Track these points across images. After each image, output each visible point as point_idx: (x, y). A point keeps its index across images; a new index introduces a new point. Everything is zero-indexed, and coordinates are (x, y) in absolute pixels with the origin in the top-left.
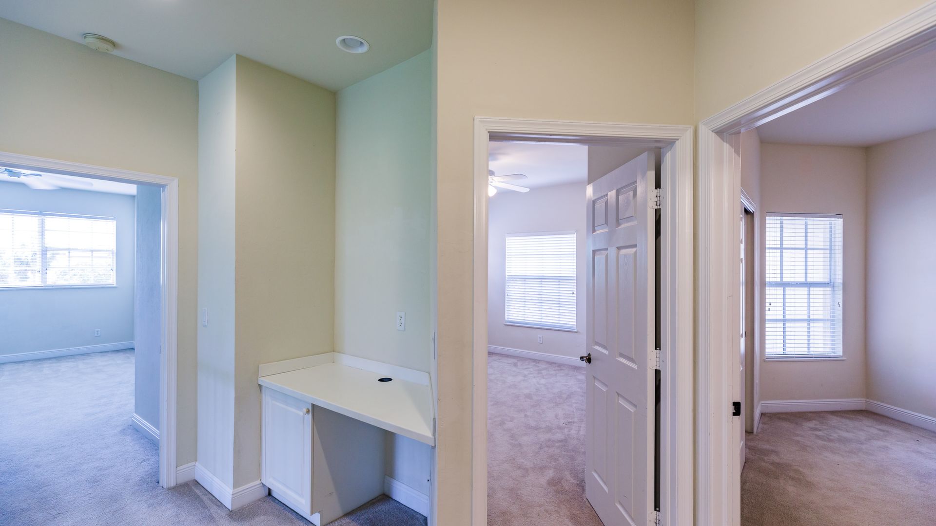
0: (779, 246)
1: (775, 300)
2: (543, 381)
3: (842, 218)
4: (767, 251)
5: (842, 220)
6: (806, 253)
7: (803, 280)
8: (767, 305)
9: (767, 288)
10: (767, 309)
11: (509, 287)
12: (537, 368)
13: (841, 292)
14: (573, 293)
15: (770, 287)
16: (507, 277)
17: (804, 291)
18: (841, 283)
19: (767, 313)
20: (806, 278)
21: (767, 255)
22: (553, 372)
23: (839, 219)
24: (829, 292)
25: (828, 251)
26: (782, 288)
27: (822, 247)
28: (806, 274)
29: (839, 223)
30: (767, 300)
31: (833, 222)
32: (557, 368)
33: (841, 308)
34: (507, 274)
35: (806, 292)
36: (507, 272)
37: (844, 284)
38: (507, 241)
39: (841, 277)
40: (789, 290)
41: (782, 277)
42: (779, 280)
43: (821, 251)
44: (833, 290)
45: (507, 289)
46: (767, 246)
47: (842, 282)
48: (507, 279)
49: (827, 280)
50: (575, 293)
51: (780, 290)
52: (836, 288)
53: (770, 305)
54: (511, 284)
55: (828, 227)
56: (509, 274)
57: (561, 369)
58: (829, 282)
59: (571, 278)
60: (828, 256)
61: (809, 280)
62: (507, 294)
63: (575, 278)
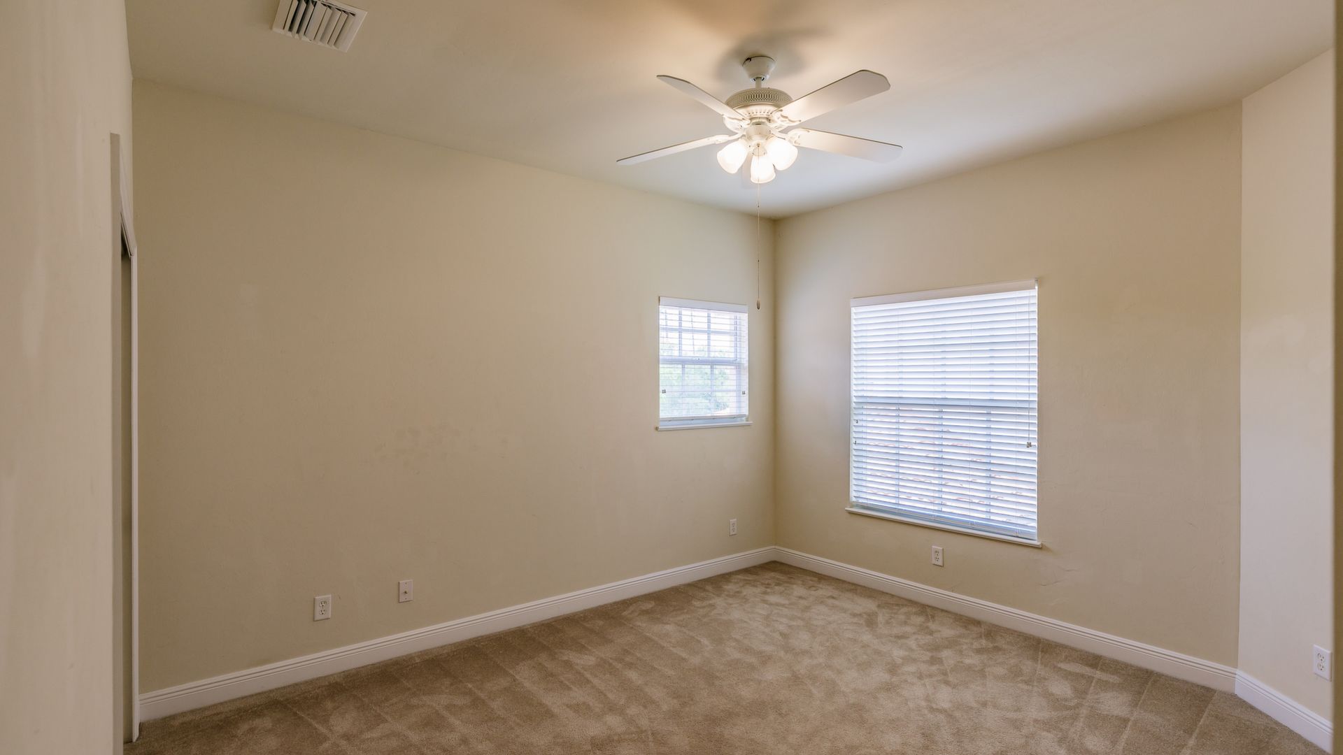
2: (944, 698)
11: (860, 423)
12: (928, 638)
14: (1029, 445)
16: (854, 400)
22: (972, 660)
32: (984, 642)
34: (854, 393)
36: (853, 388)
38: (853, 316)
45: (854, 429)
48: (854, 405)
50: (1035, 443)
54: (864, 418)
56: (860, 394)
57: (997, 649)
59: (1026, 405)
62: (854, 440)
63: (1036, 406)
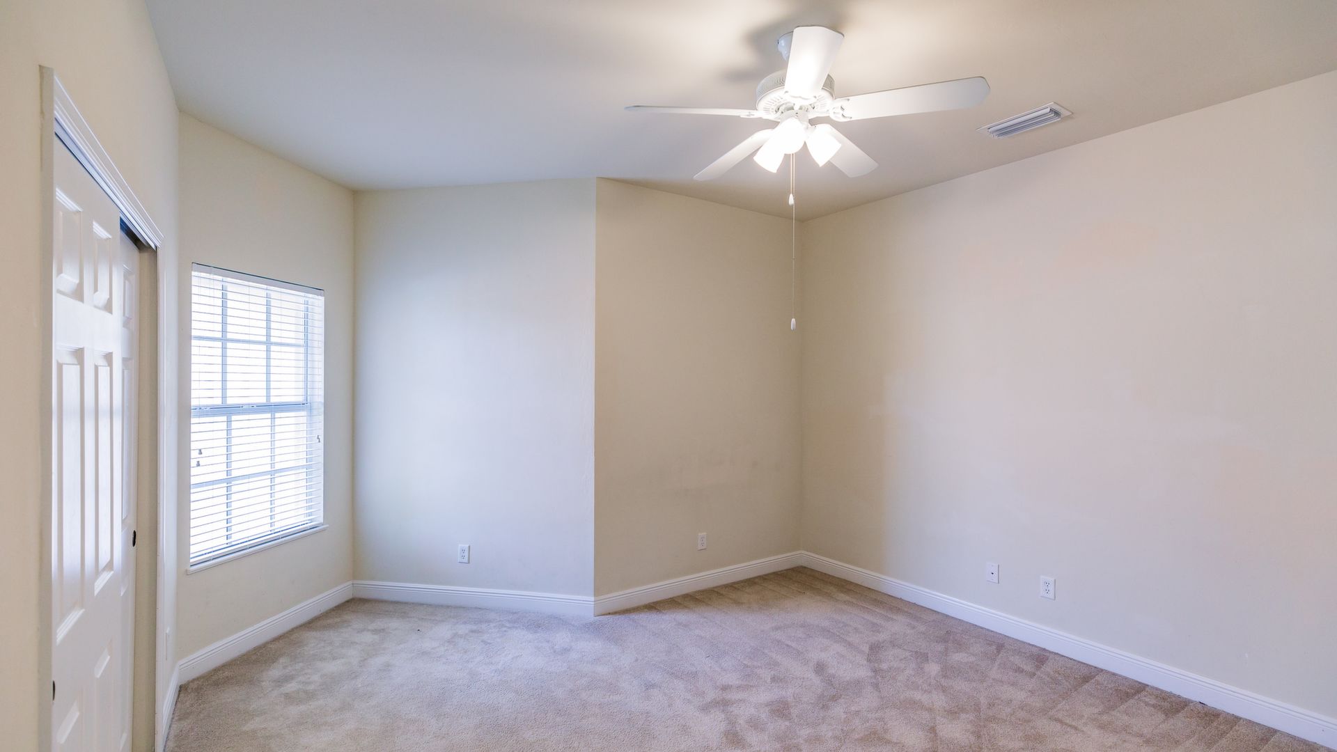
0: (219, 335)
1: (209, 444)
3: (324, 296)
4: (194, 342)
5: (322, 299)
6: (268, 351)
7: (263, 400)
8: (194, 454)
9: (193, 420)
10: (193, 463)
13: (322, 418)
15: (200, 416)
17: (263, 419)
18: (320, 402)
19: (194, 471)
20: (268, 396)
21: (194, 350)
23: (320, 297)
24: (304, 420)
25: (302, 350)
26: (224, 418)
27: (293, 341)
28: (268, 389)
29: (318, 302)
30: (193, 446)
31: (310, 301)
33: (321, 445)
35: (268, 422)
37: (326, 405)
39: (322, 392)
40: (238, 421)
41: (224, 397)
42: (218, 402)
43: (293, 349)
44: (310, 416)
46: (194, 333)
47: (323, 401)
49: (300, 399)
51: (220, 422)
52: (315, 412)
53: (201, 453)
55: (302, 307)
58: (305, 402)
60: (302, 357)
61: (274, 400)
